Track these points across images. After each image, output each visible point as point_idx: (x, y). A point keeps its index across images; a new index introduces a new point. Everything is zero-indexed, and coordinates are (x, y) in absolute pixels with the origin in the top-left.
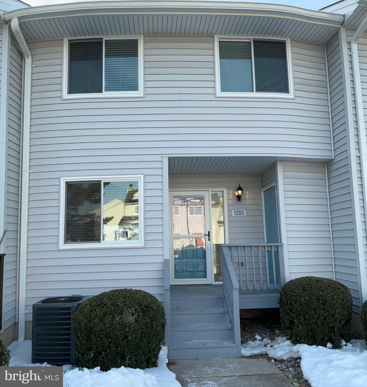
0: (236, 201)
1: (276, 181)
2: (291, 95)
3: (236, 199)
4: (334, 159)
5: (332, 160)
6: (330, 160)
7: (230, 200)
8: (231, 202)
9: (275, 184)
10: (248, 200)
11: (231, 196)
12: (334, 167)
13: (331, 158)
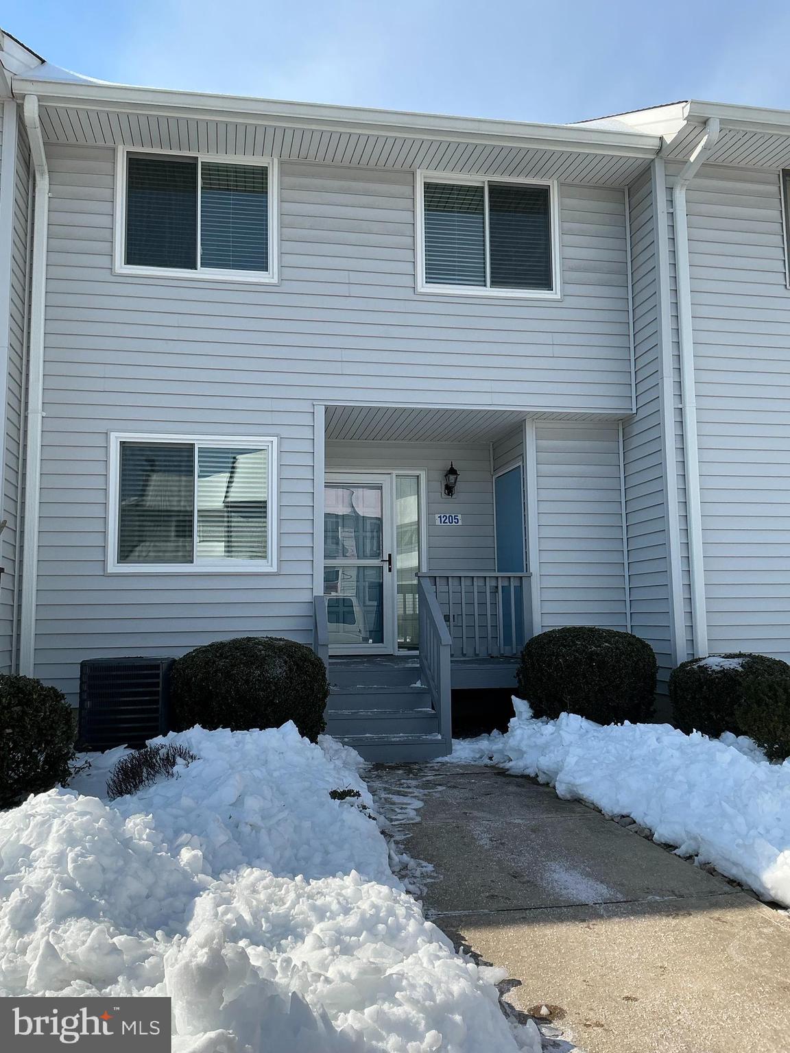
0: (443, 496)
1: (522, 456)
2: (556, 294)
3: (443, 493)
4: (636, 413)
5: (632, 416)
6: (629, 416)
7: (433, 494)
8: (435, 497)
9: (521, 463)
10: (467, 494)
11: (435, 487)
12: (637, 429)
13: (630, 412)
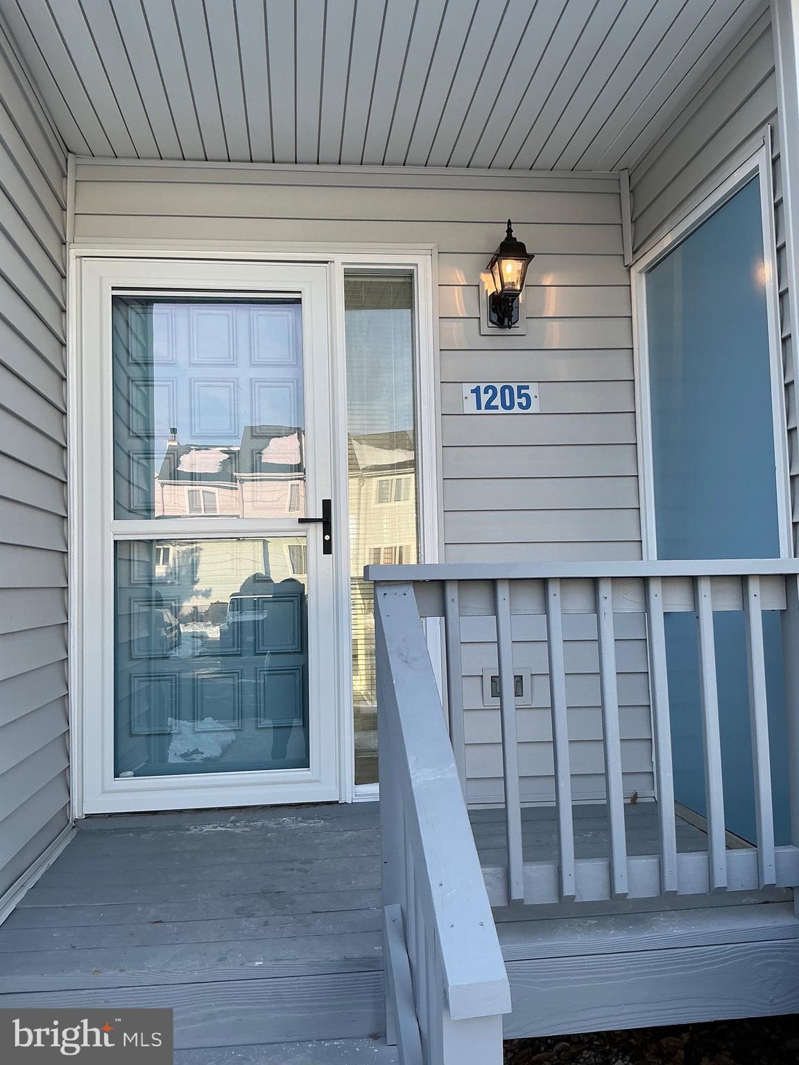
0: (486, 330)
1: (770, 127)
3: (484, 318)
7: (455, 324)
8: (459, 334)
10: (556, 324)
11: (459, 301)
